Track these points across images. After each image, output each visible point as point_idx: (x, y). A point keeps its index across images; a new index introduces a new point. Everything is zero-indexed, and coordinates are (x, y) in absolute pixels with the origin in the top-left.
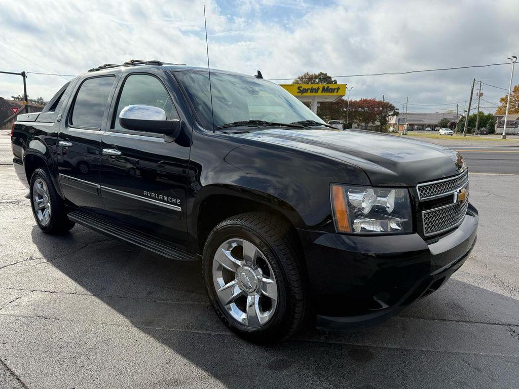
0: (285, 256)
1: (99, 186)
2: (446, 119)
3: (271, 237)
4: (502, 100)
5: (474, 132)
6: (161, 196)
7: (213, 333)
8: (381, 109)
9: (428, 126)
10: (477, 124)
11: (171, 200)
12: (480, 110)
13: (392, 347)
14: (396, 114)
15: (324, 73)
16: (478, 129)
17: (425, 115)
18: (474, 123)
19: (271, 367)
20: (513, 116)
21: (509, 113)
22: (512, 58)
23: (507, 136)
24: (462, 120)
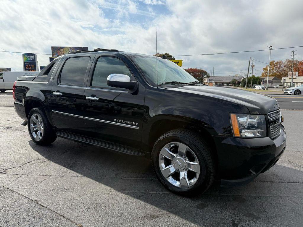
0: (205, 150)
1: (82, 117)
2: (235, 79)
3: (196, 141)
4: (264, 69)
5: (250, 86)
6: (125, 121)
7: (161, 193)
8: (200, 74)
9: (225, 83)
10: (252, 82)
11: (132, 123)
12: (253, 74)
13: (252, 195)
14: (208, 77)
15: (168, 53)
16: (252, 85)
17: (223, 77)
18: (250, 82)
19: (198, 207)
20: (270, 77)
21: (269, 77)
22: (270, 47)
23: (269, 89)
24: (243, 80)
